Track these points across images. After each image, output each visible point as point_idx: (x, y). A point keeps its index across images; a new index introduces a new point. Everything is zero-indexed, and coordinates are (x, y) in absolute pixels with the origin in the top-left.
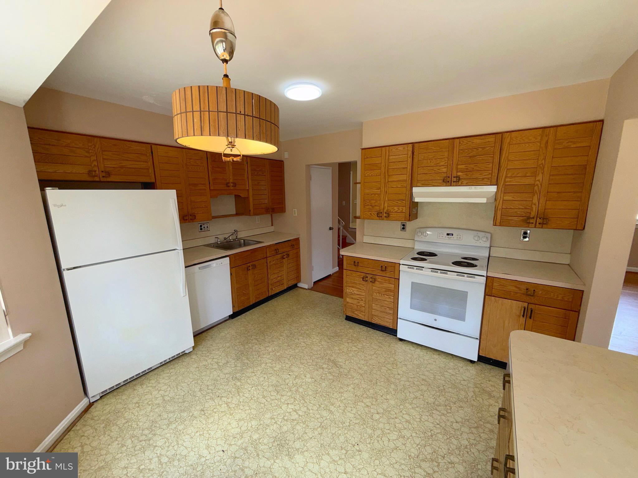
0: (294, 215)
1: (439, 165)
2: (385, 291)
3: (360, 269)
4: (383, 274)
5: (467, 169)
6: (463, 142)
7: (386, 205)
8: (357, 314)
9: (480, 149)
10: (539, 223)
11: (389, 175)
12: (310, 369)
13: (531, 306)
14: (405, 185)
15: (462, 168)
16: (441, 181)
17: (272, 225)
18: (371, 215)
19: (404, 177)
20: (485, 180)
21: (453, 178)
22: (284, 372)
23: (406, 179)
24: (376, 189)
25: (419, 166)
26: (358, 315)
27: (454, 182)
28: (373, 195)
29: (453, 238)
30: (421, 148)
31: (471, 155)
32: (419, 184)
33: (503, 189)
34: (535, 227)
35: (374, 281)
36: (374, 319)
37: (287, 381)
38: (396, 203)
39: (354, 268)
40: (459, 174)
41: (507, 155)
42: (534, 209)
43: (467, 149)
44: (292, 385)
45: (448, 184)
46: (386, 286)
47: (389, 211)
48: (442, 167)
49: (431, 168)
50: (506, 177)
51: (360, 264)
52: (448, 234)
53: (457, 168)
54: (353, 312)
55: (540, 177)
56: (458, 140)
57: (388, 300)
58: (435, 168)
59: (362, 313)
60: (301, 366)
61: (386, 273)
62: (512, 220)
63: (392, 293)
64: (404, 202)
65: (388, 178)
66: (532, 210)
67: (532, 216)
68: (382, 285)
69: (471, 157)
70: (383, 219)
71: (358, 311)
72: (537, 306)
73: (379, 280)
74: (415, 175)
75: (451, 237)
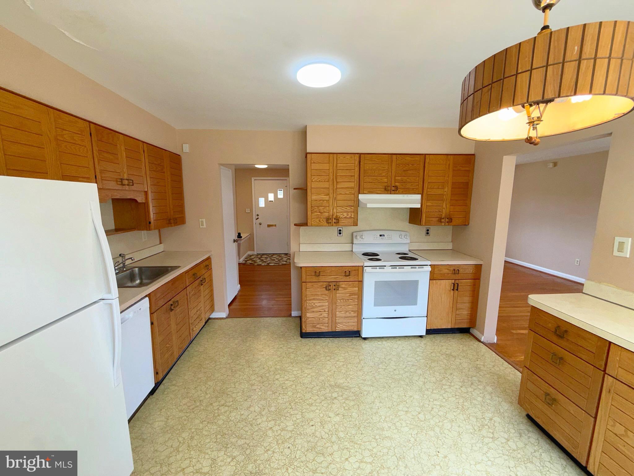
0: (201, 227)
1: (381, 175)
2: (349, 296)
3: (322, 278)
4: (347, 279)
5: (402, 180)
6: (399, 158)
7: (335, 210)
8: (319, 327)
9: (411, 165)
10: (447, 222)
11: (337, 182)
12: (325, 405)
13: (457, 281)
14: (353, 192)
15: (398, 180)
16: (383, 190)
17: (161, 243)
18: (320, 221)
19: (352, 185)
20: (415, 189)
21: (392, 187)
22: (302, 426)
23: (354, 186)
24: (324, 196)
25: (365, 175)
26: (321, 328)
27: (393, 190)
28: (322, 201)
29: (385, 238)
30: (366, 159)
31: (404, 169)
32: (365, 192)
33: (426, 197)
34: (445, 225)
35: (337, 288)
36: (338, 326)
37: (318, 434)
38: (345, 209)
39: (314, 279)
40: (397, 184)
41: (428, 172)
42: (444, 212)
43: (401, 164)
44: (327, 436)
45: (390, 192)
46: (350, 290)
47: (338, 217)
48: (384, 177)
49: (376, 178)
50: (428, 188)
51: (321, 274)
52: (381, 236)
53: (395, 179)
54: (315, 327)
55: (446, 189)
56: (395, 156)
57: (352, 304)
58: (378, 177)
59: (325, 325)
60: (313, 408)
61: (350, 278)
62: (432, 220)
63: (356, 296)
64: (353, 208)
65: (337, 184)
66: (443, 213)
67: (443, 217)
68: (346, 291)
69: (404, 171)
70: (332, 225)
71: (320, 324)
72: (460, 280)
73: (343, 286)
74: (362, 183)
75: (383, 238)
